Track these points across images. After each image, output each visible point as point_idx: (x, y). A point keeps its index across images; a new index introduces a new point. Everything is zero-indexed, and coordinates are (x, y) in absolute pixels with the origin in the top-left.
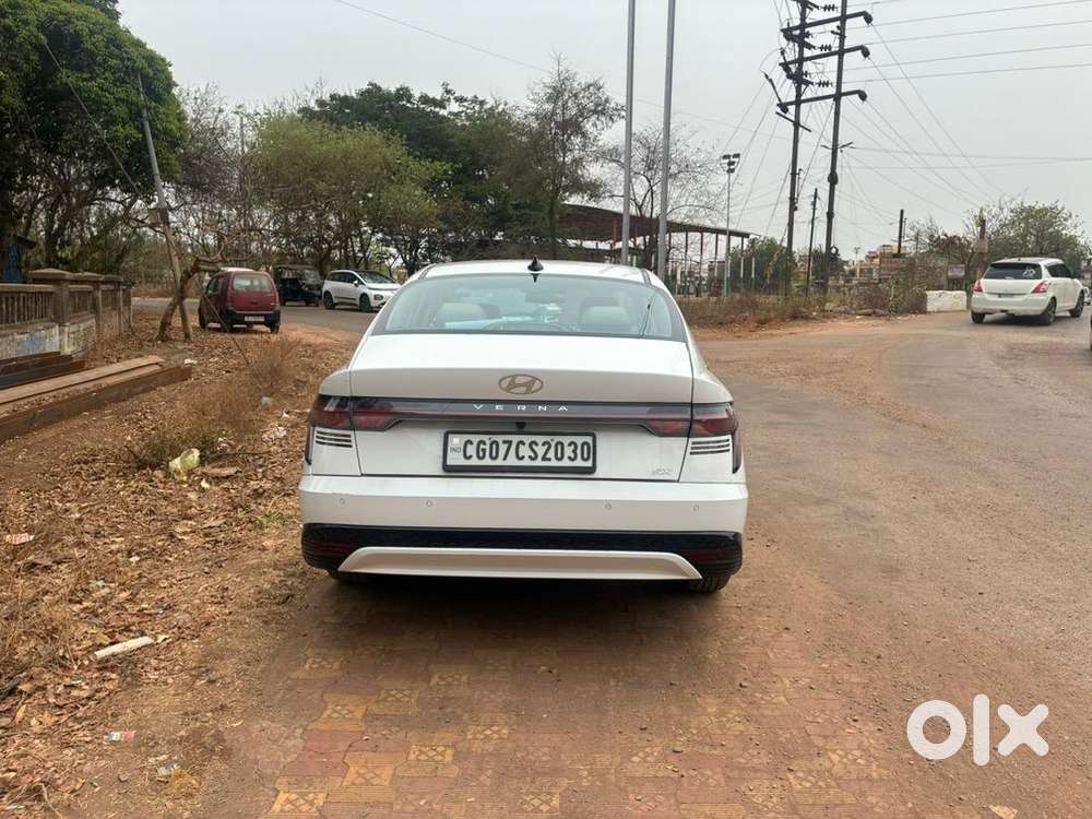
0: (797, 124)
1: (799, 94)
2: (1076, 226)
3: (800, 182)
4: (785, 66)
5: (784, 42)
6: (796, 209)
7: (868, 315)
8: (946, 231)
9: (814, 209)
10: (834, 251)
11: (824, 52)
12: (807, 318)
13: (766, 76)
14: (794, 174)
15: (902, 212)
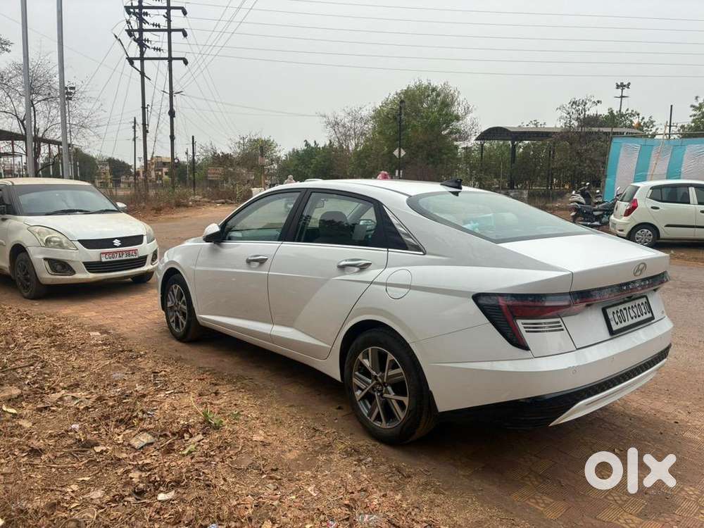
0: (142, 74)
1: (142, 53)
2: (280, 151)
3: (148, 115)
4: (130, 32)
5: (127, 16)
6: (147, 131)
7: (223, 203)
8: (223, 151)
9: (135, 131)
10: (176, 161)
11: (155, 28)
12: (186, 206)
13: (116, 37)
14: (144, 108)
15: (193, 137)
